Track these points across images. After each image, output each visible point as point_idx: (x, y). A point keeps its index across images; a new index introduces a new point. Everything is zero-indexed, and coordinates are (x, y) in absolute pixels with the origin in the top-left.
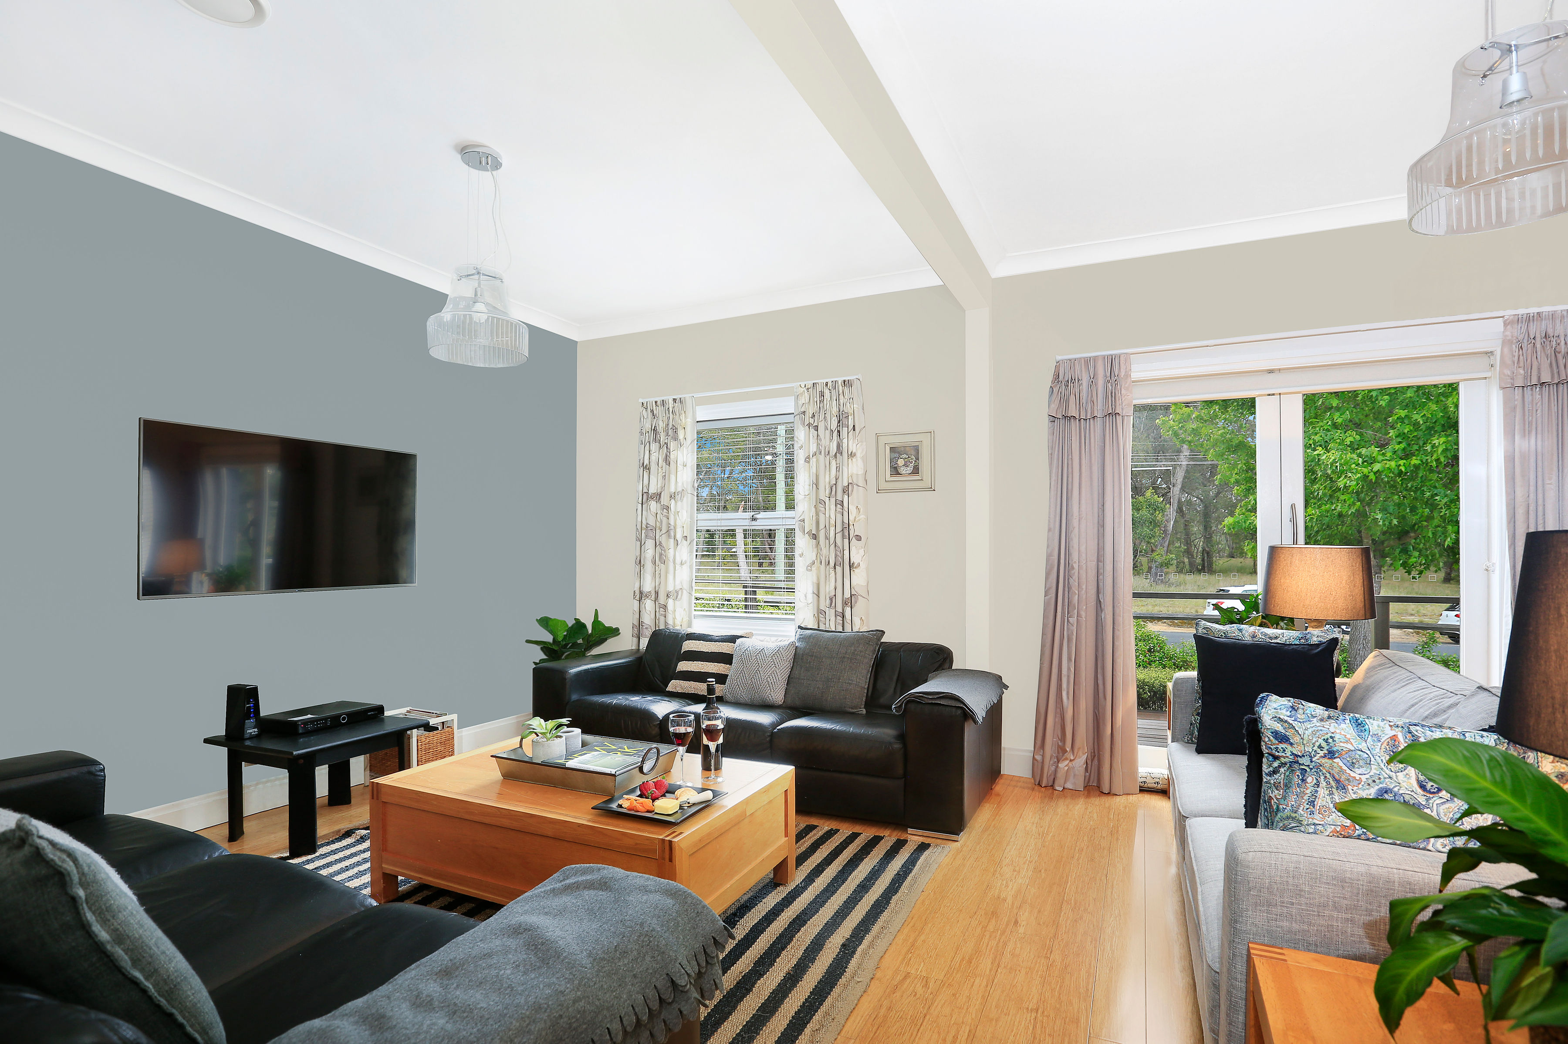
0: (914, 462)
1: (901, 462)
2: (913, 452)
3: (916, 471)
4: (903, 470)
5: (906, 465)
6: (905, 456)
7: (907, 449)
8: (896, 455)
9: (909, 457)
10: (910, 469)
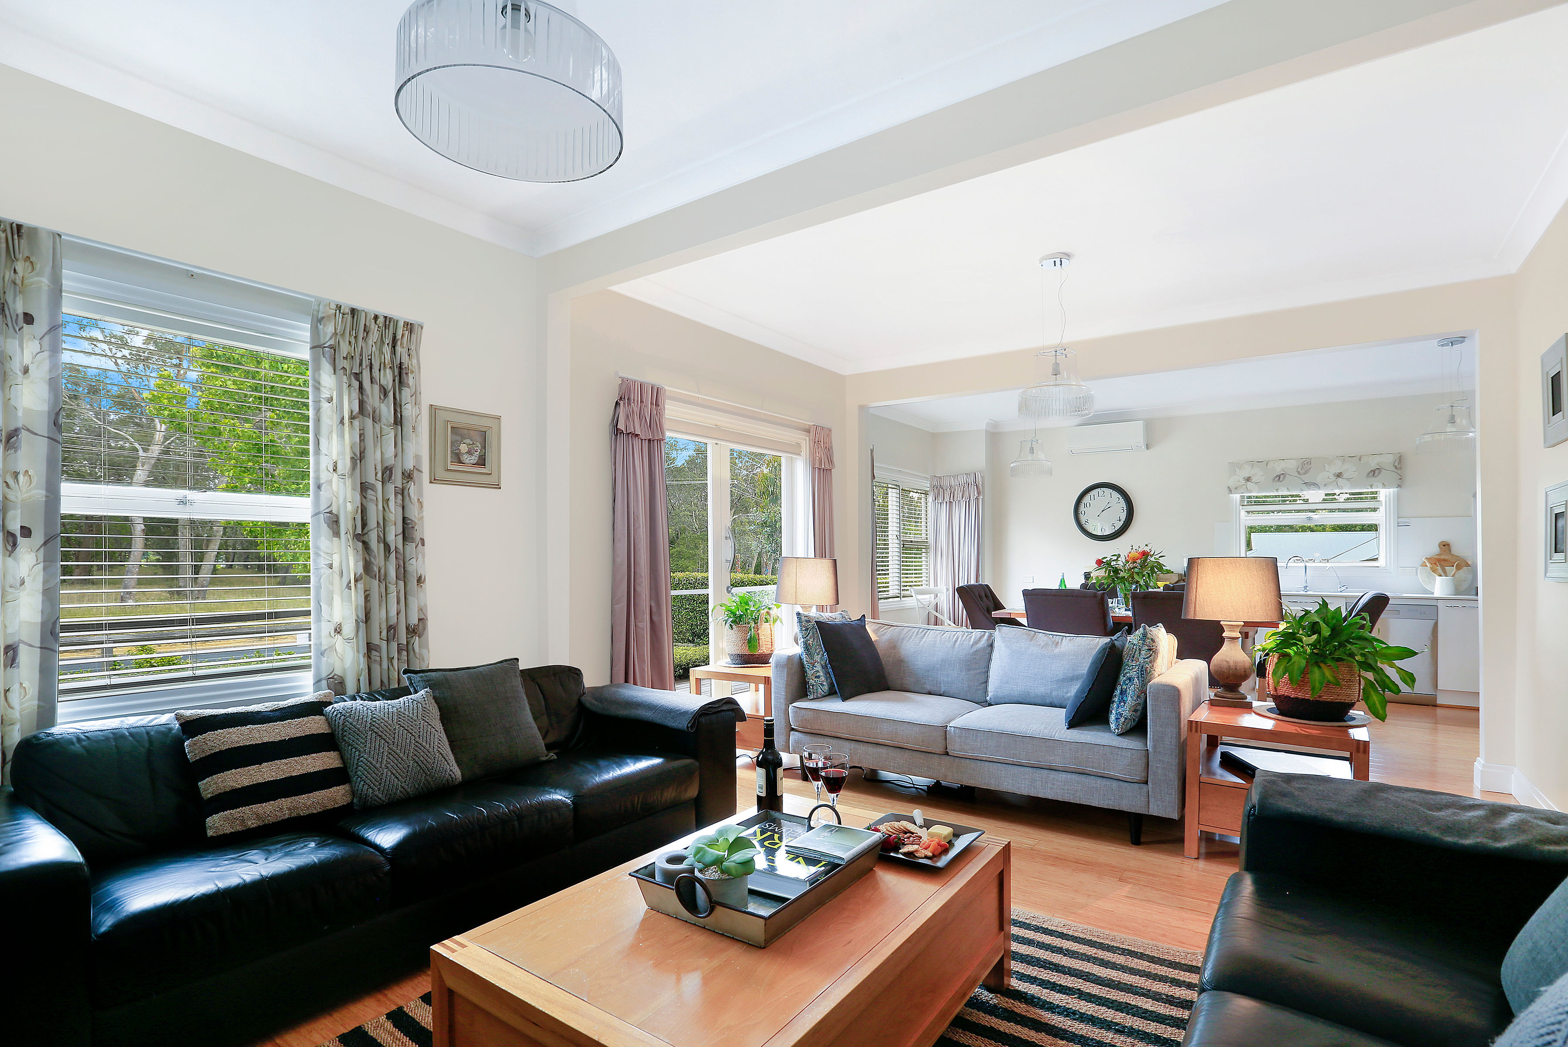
0: (479, 451)
1: (464, 448)
2: (478, 438)
3: (482, 462)
4: (466, 458)
5: (469, 453)
6: (468, 441)
7: (472, 433)
8: (458, 438)
9: (473, 444)
10: (474, 459)
